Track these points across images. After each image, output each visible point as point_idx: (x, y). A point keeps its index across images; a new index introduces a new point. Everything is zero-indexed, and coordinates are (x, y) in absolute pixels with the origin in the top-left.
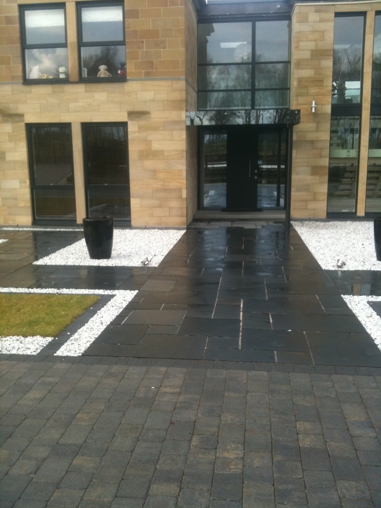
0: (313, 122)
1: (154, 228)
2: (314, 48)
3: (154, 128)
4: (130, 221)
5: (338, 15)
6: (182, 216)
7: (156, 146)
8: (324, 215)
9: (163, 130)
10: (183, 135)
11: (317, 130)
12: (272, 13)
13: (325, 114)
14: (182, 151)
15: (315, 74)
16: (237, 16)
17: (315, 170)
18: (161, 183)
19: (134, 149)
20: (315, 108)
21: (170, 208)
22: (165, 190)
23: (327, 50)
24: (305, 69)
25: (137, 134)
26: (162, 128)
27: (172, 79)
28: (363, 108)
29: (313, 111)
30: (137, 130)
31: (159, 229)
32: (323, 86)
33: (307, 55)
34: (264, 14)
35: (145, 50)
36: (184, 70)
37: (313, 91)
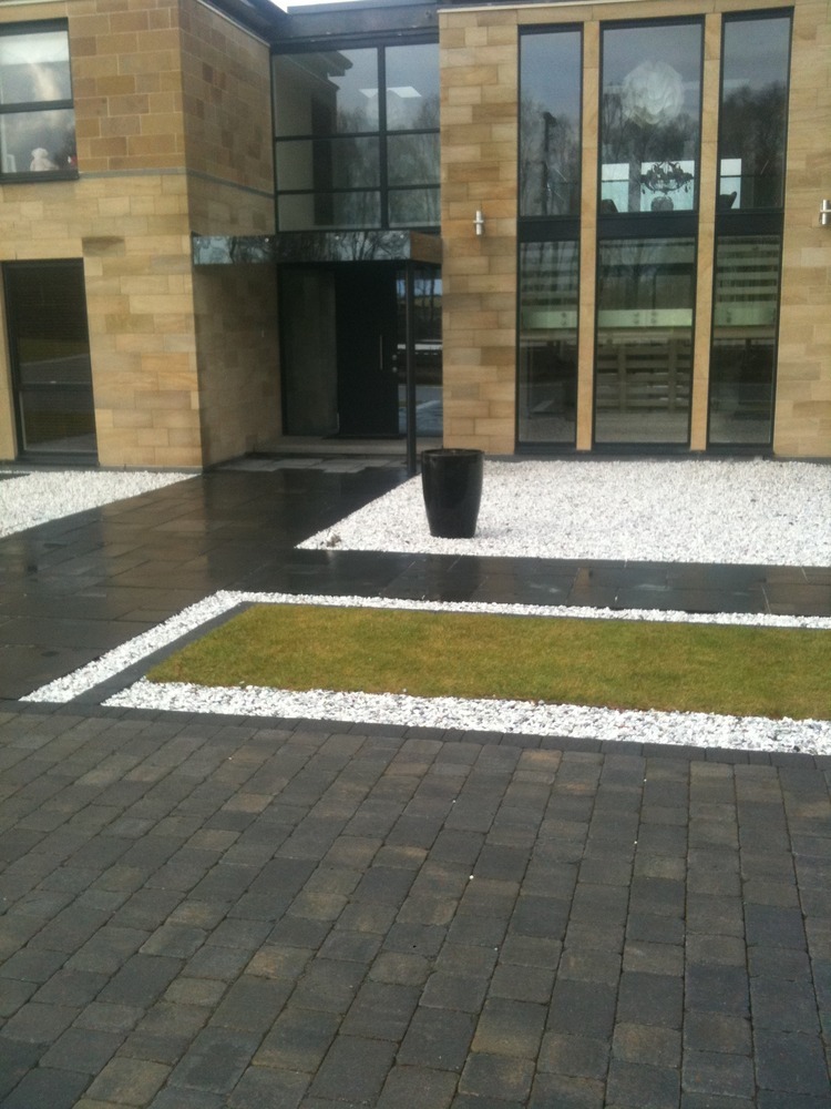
0: (482, 255)
1: (141, 470)
2: (477, 100)
3: (132, 271)
4: (96, 455)
5: (524, 29)
6: (193, 446)
7: (137, 306)
8: (510, 448)
9: (149, 274)
10: (186, 283)
11: (490, 271)
12: (417, 29)
13: (506, 237)
14: (187, 316)
15: (482, 155)
16: (347, 37)
17: (489, 355)
18: (150, 380)
19: (97, 312)
20: (483, 226)
21: (169, 430)
22: (158, 393)
23: (505, 105)
24: (463, 145)
25: (101, 283)
26: (147, 270)
27: (162, 174)
28: (582, 225)
29: (478, 232)
30: (101, 274)
31: (150, 471)
32: (498, 180)
33: (465, 115)
34: (402, 30)
35: (109, 116)
36: (182, 154)
37: (477, 191)
